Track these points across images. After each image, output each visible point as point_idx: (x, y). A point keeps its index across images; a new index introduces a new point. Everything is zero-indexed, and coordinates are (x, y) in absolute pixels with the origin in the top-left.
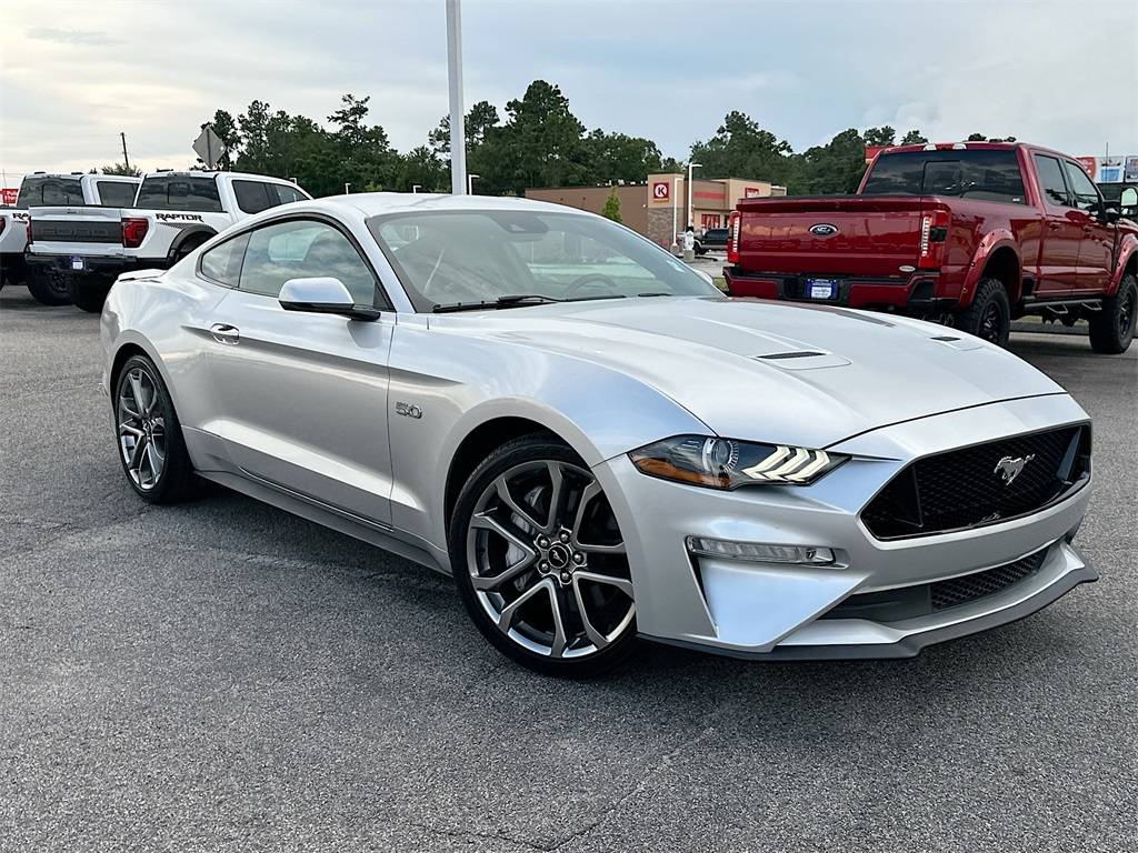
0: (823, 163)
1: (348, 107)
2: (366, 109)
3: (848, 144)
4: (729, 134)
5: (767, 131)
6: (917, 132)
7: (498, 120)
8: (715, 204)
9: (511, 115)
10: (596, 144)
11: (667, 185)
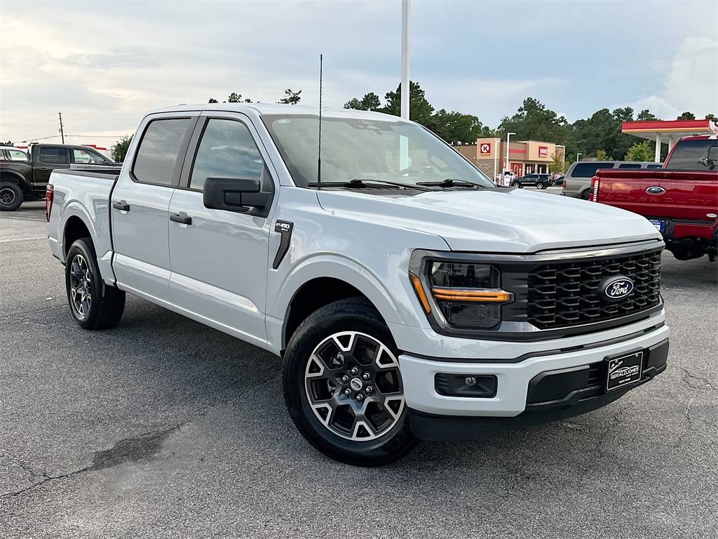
0: (586, 130)
1: (288, 97)
2: (299, 98)
3: (602, 118)
4: (526, 112)
5: (551, 110)
6: (648, 111)
7: (380, 104)
8: (521, 157)
9: (389, 101)
10: (441, 118)
11: (489, 145)
